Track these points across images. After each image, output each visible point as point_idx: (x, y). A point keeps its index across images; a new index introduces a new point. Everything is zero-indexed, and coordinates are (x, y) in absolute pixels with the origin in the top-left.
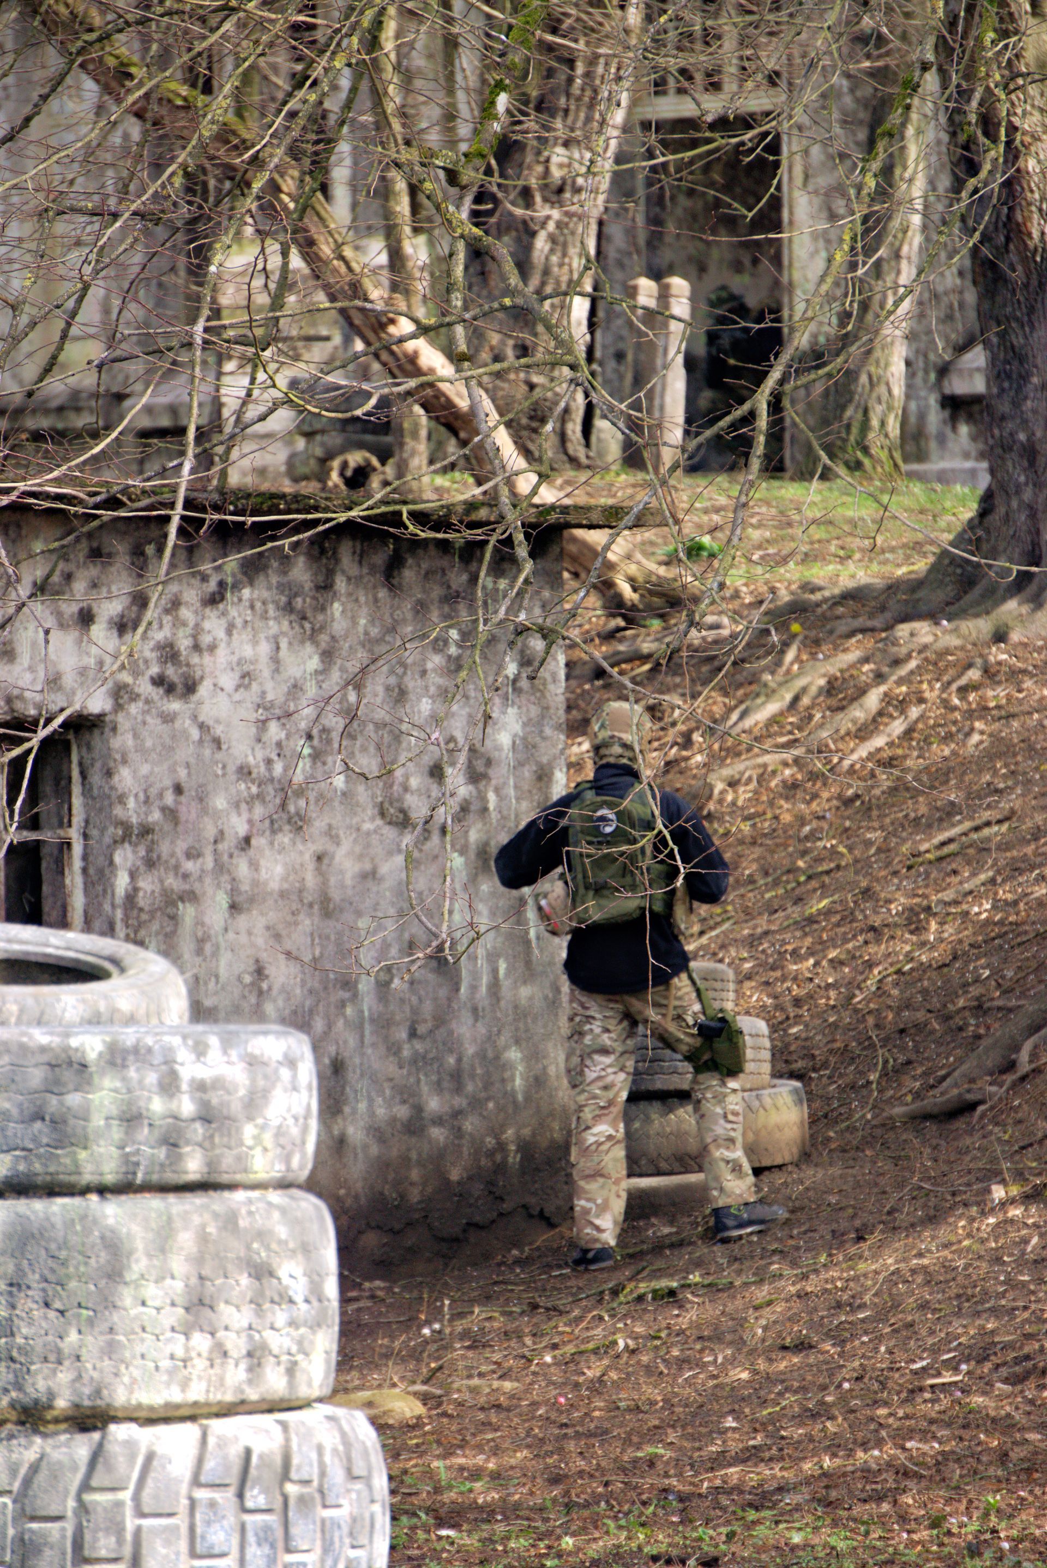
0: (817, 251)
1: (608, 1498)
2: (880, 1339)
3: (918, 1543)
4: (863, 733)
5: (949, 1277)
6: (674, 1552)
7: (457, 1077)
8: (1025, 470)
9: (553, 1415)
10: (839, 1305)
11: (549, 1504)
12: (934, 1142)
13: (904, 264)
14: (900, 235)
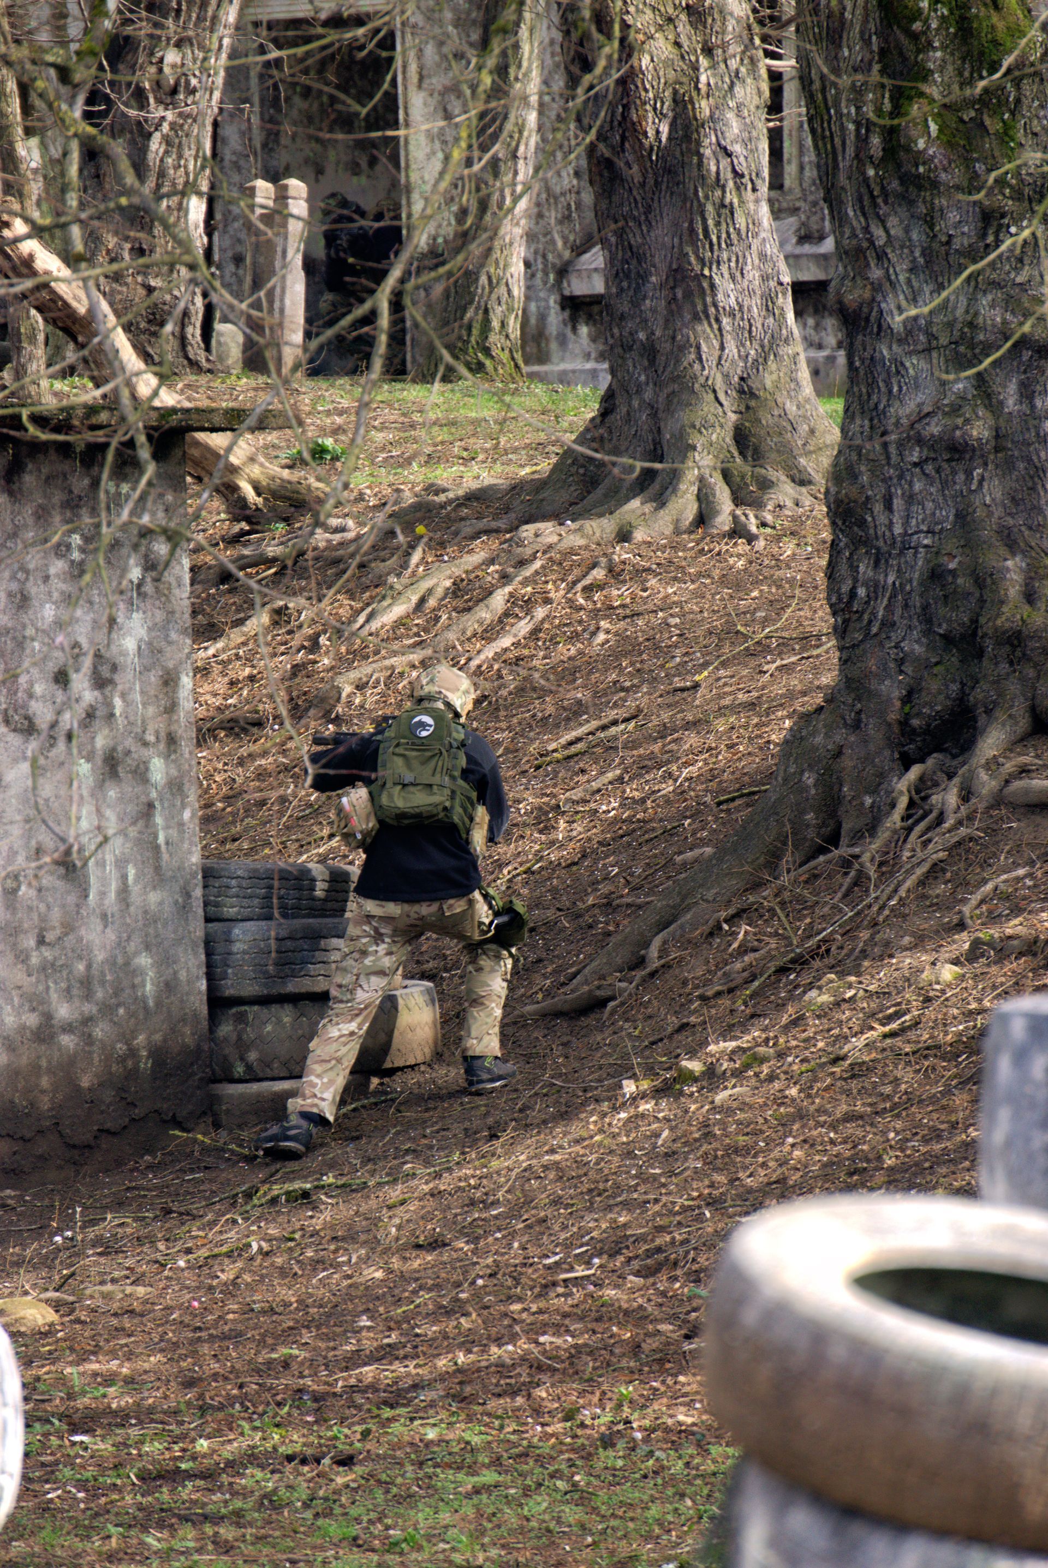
0: (434, 153)
1: (242, 1399)
2: (513, 1234)
3: (552, 1435)
4: (489, 633)
5: (581, 1172)
6: (309, 1451)
7: (86, 983)
8: (645, 369)
9: (187, 1319)
10: (473, 1203)
11: (183, 1407)
12: (565, 1039)
13: (521, 163)
14: (516, 136)
